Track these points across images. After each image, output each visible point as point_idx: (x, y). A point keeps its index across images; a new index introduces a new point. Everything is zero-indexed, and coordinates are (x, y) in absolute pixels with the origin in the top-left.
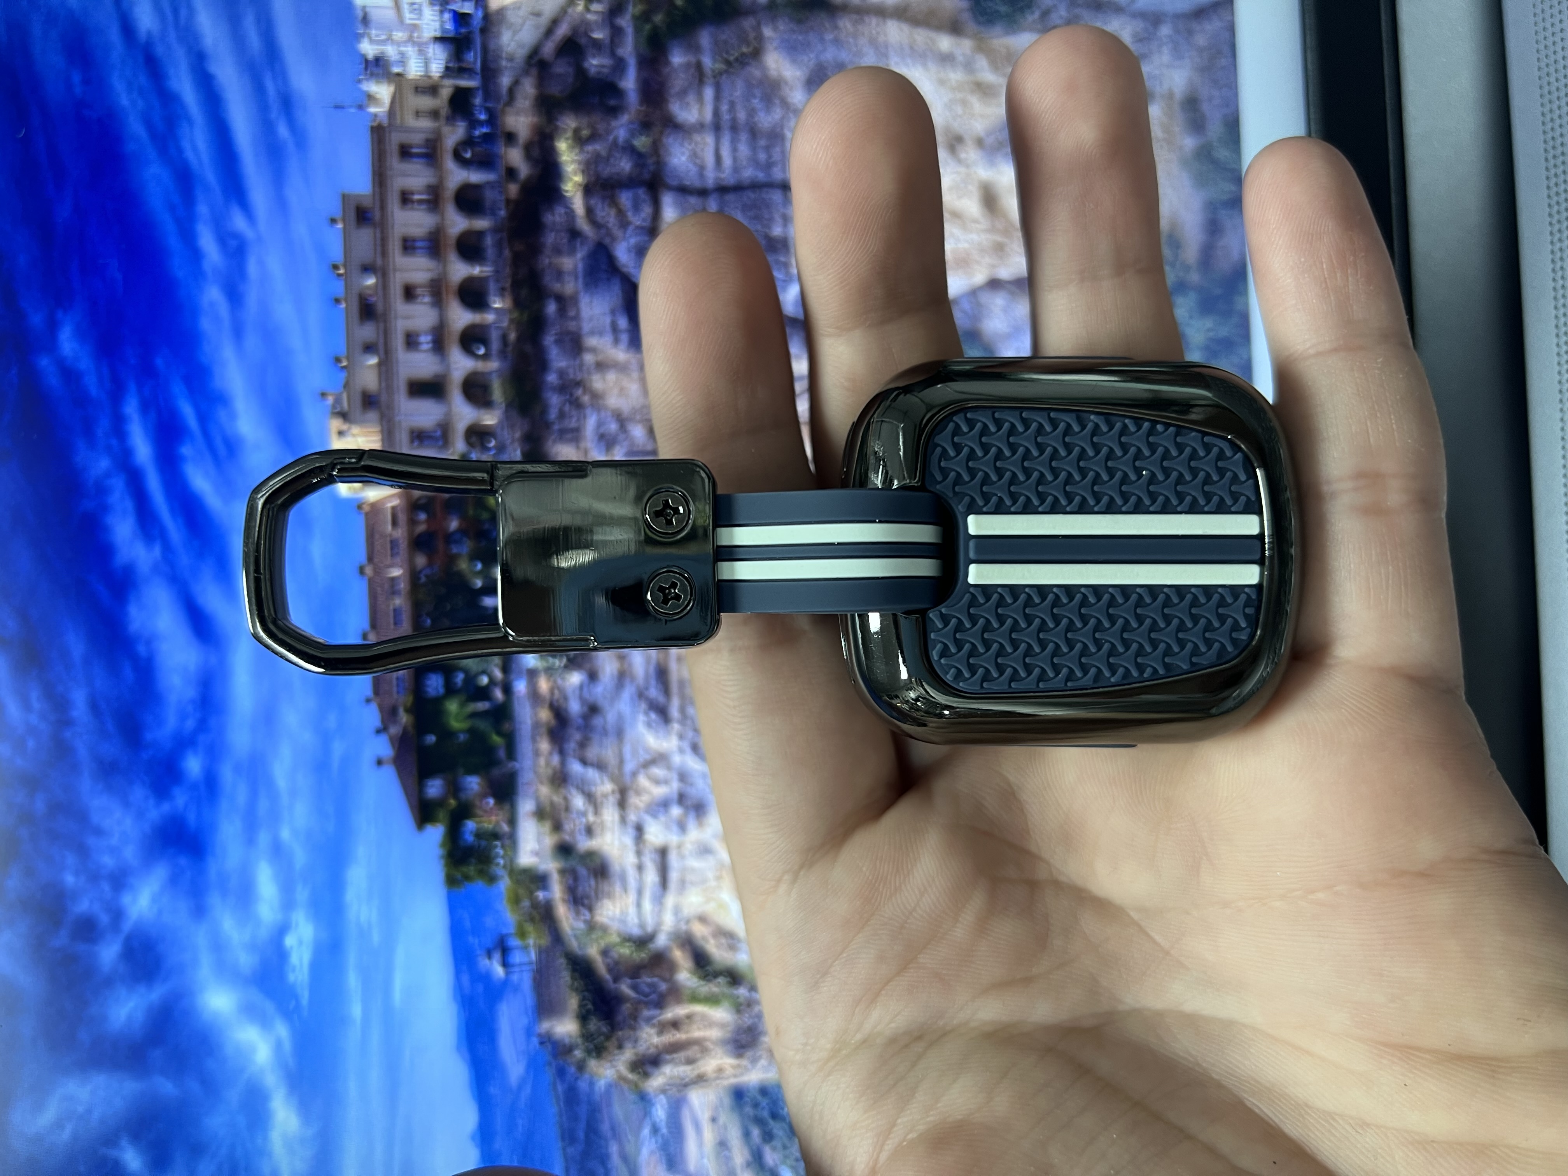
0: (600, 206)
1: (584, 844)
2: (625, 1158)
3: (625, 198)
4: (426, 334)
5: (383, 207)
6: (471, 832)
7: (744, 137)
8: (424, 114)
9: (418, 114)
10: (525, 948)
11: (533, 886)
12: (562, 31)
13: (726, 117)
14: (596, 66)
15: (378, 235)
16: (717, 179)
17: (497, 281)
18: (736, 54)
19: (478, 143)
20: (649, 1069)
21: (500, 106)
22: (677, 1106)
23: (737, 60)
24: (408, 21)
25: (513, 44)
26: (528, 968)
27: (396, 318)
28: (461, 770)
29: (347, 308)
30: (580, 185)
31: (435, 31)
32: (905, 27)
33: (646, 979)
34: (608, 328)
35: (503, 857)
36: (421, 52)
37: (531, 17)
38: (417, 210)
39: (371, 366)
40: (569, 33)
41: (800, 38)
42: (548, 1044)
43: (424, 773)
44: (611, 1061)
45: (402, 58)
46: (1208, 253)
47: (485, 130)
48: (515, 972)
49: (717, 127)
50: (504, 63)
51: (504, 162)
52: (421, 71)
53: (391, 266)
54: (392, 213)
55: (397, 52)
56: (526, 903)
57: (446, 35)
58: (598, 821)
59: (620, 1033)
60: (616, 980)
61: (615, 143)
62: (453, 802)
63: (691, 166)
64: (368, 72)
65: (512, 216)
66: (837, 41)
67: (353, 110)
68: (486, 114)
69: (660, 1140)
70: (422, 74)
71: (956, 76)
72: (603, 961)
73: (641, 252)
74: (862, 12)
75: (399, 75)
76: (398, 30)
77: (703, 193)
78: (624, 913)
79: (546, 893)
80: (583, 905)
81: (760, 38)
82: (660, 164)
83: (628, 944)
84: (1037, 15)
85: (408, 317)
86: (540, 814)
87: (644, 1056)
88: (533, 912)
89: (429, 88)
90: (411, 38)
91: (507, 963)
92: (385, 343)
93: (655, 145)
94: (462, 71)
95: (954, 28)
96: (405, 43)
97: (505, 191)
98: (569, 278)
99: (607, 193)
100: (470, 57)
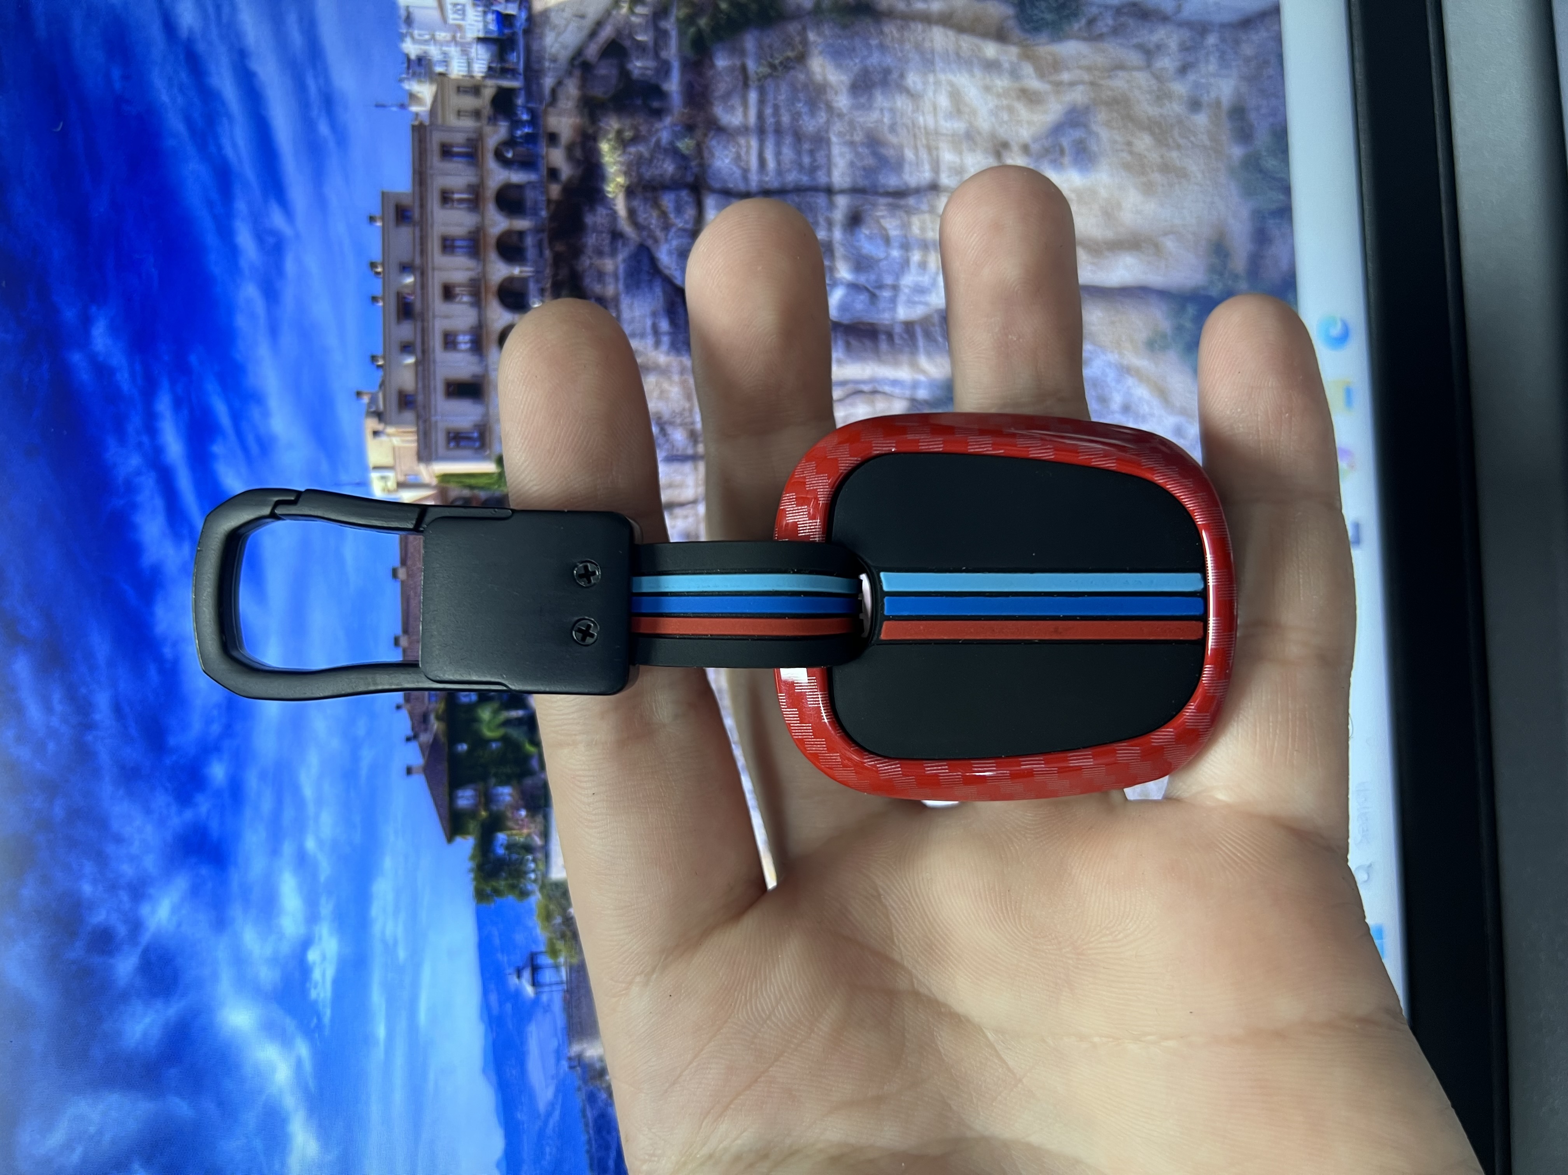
0: (641, 208)
3: (668, 201)
4: (464, 333)
5: (422, 206)
6: (502, 845)
7: (788, 140)
8: (467, 114)
9: (459, 113)
10: (557, 967)
11: (564, 902)
12: (607, 32)
13: (770, 121)
14: (640, 68)
15: (418, 233)
16: (760, 181)
17: (538, 281)
18: (781, 58)
19: (521, 143)
21: (543, 107)
23: (781, 63)
24: (451, 22)
25: (557, 46)
26: (560, 988)
27: (434, 317)
28: (493, 781)
29: (384, 306)
30: (622, 186)
31: (479, 31)
32: (951, 34)
34: (649, 330)
35: (534, 871)
36: (465, 52)
37: (574, 19)
38: (457, 209)
39: (408, 366)
40: (613, 36)
41: (845, 42)
42: (578, 1068)
43: (456, 783)
45: (445, 57)
46: (1256, 263)
47: (527, 130)
48: (545, 992)
49: (761, 131)
50: (547, 64)
51: (545, 163)
52: (464, 71)
53: (430, 265)
54: (432, 212)
55: (439, 52)
56: (558, 920)
57: (488, 36)
61: (658, 143)
62: (484, 814)
63: (735, 169)
64: (411, 71)
65: (553, 217)
66: (882, 47)
67: (394, 109)
68: (528, 114)
70: (465, 74)
71: (1001, 83)
73: (683, 255)
74: (908, 18)
75: (441, 74)
76: (441, 30)
81: (805, 42)
82: (703, 166)
84: (1083, 22)
85: (447, 317)
88: (564, 928)
89: (471, 88)
90: (454, 38)
91: (537, 982)
92: (423, 343)
93: (699, 147)
94: (504, 72)
95: (1001, 36)
96: (448, 43)
97: (546, 192)
98: (610, 280)
99: (649, 195)
100: (513, 57)
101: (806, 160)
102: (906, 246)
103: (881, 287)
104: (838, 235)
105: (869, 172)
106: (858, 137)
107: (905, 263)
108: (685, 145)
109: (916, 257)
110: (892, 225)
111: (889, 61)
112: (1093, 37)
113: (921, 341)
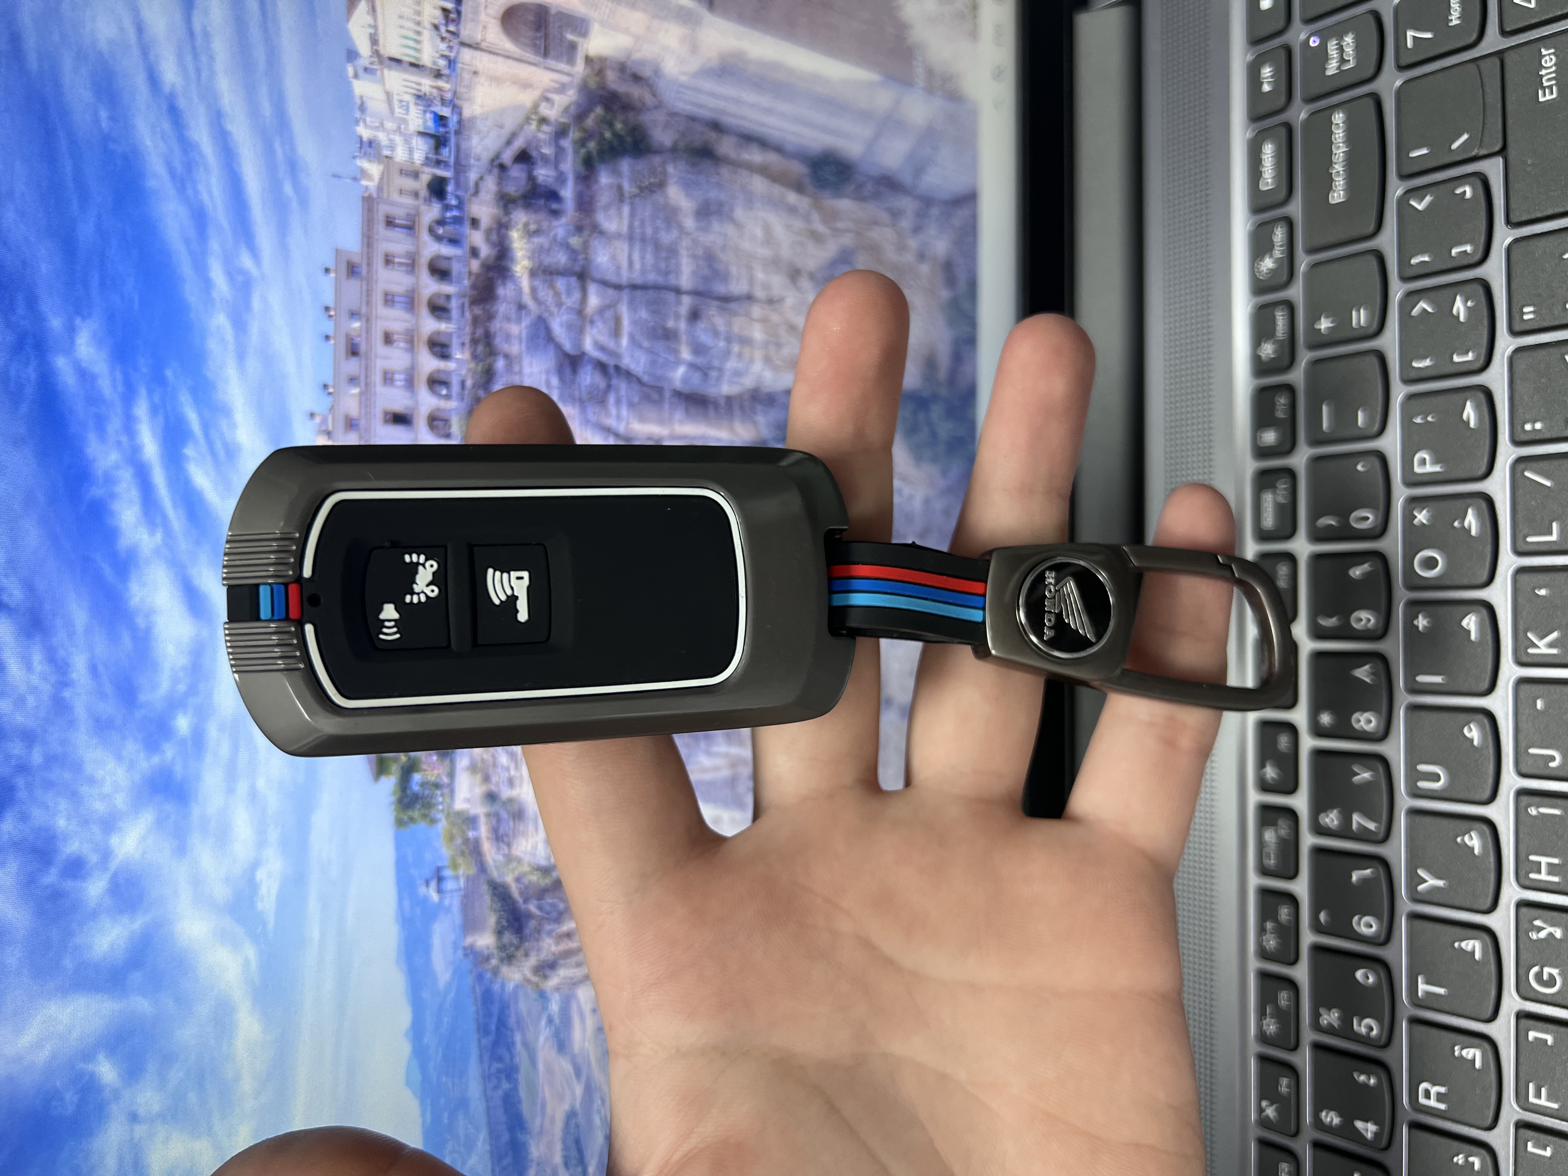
0: (541, 287)
1: (506, 793)
2: (526, 1044)
3: (561, 284)
4: (400, 373)
5: (369, 265)
6: (417, 783)
7: (650, 248)
8: (407, 193)
9: (401, 192)
10: (457, 878)
11: (464, 827)
12: (519, 144)
13: (638, 231)
14: (543, 175)
15: (364, 288)
17: (459, 337)
18: (647, 183)
19: (450, 223)
20: (548, 972)
21: (468, 196)
22: (567, 1002)
23: (646, 187)
24: (397, 115)
25: (480, 147)
26: (458, 894)
27: (376, 357)
29: (335, 344)
30: (526, 268)
31: (419, 126)
33: (549, 900)
35: (441, 803)
36: (407, 141)
37: (494, 128)
38: (398, 270)
39: (353, 395)
40: (523, 146)
44: (519, 967)
45: (391, 143)
47: (455, 213)
48: (447, 897)
49: (631, 238)
50: (472, 161)
51: (468, 241)
52: (406, 157)
53: (374, 314)
54: (377, 272)
55: (386, 138)
56: (459, 841)
57: (427, 131)
58: (518, 775)
59: (527, 944)
60: (526, 901)
61: (555, 238)
62: (404, 759)
64: (363, 151)
65: (474, 287)
66: (719, 186)
67: (349, 180)
68: (455, 201)
69: (553, 1028)
70: (406, 159)
71: (798, 224)
72: (517, 888)
74: (737, 165)
75: (387, 157)
76: (388, 120)
77: (618, 287)
78: (535, 847)
79: (475, 833)
80: (503, 841)
81: (664, 173)
83: (536, 873)
85: (386, 358)
86: (473, 768)
87: (544, 961)
88: (464, 848)
89: (412, 172)
90: (399, 128)
91: (442, 890)
92: (366, 377)
93: (586, 245)
94: (438, 163)
95: (799, 188)
96: (395, 132)
97: (469, 265)
98: (515, 342)
99: (548, 278)
100: (445, 152)
101: (663, 265)
102: (729, 340)
103: (710, 368)
104: (683, 326)
105: (706, 279)
106: (700, 252)
107: (727, 353)
108: (575, 241)
109: (736, 348)
110: (719, 321)
111: (723, 197)
112: (860, 197)
113: (737, 411)
